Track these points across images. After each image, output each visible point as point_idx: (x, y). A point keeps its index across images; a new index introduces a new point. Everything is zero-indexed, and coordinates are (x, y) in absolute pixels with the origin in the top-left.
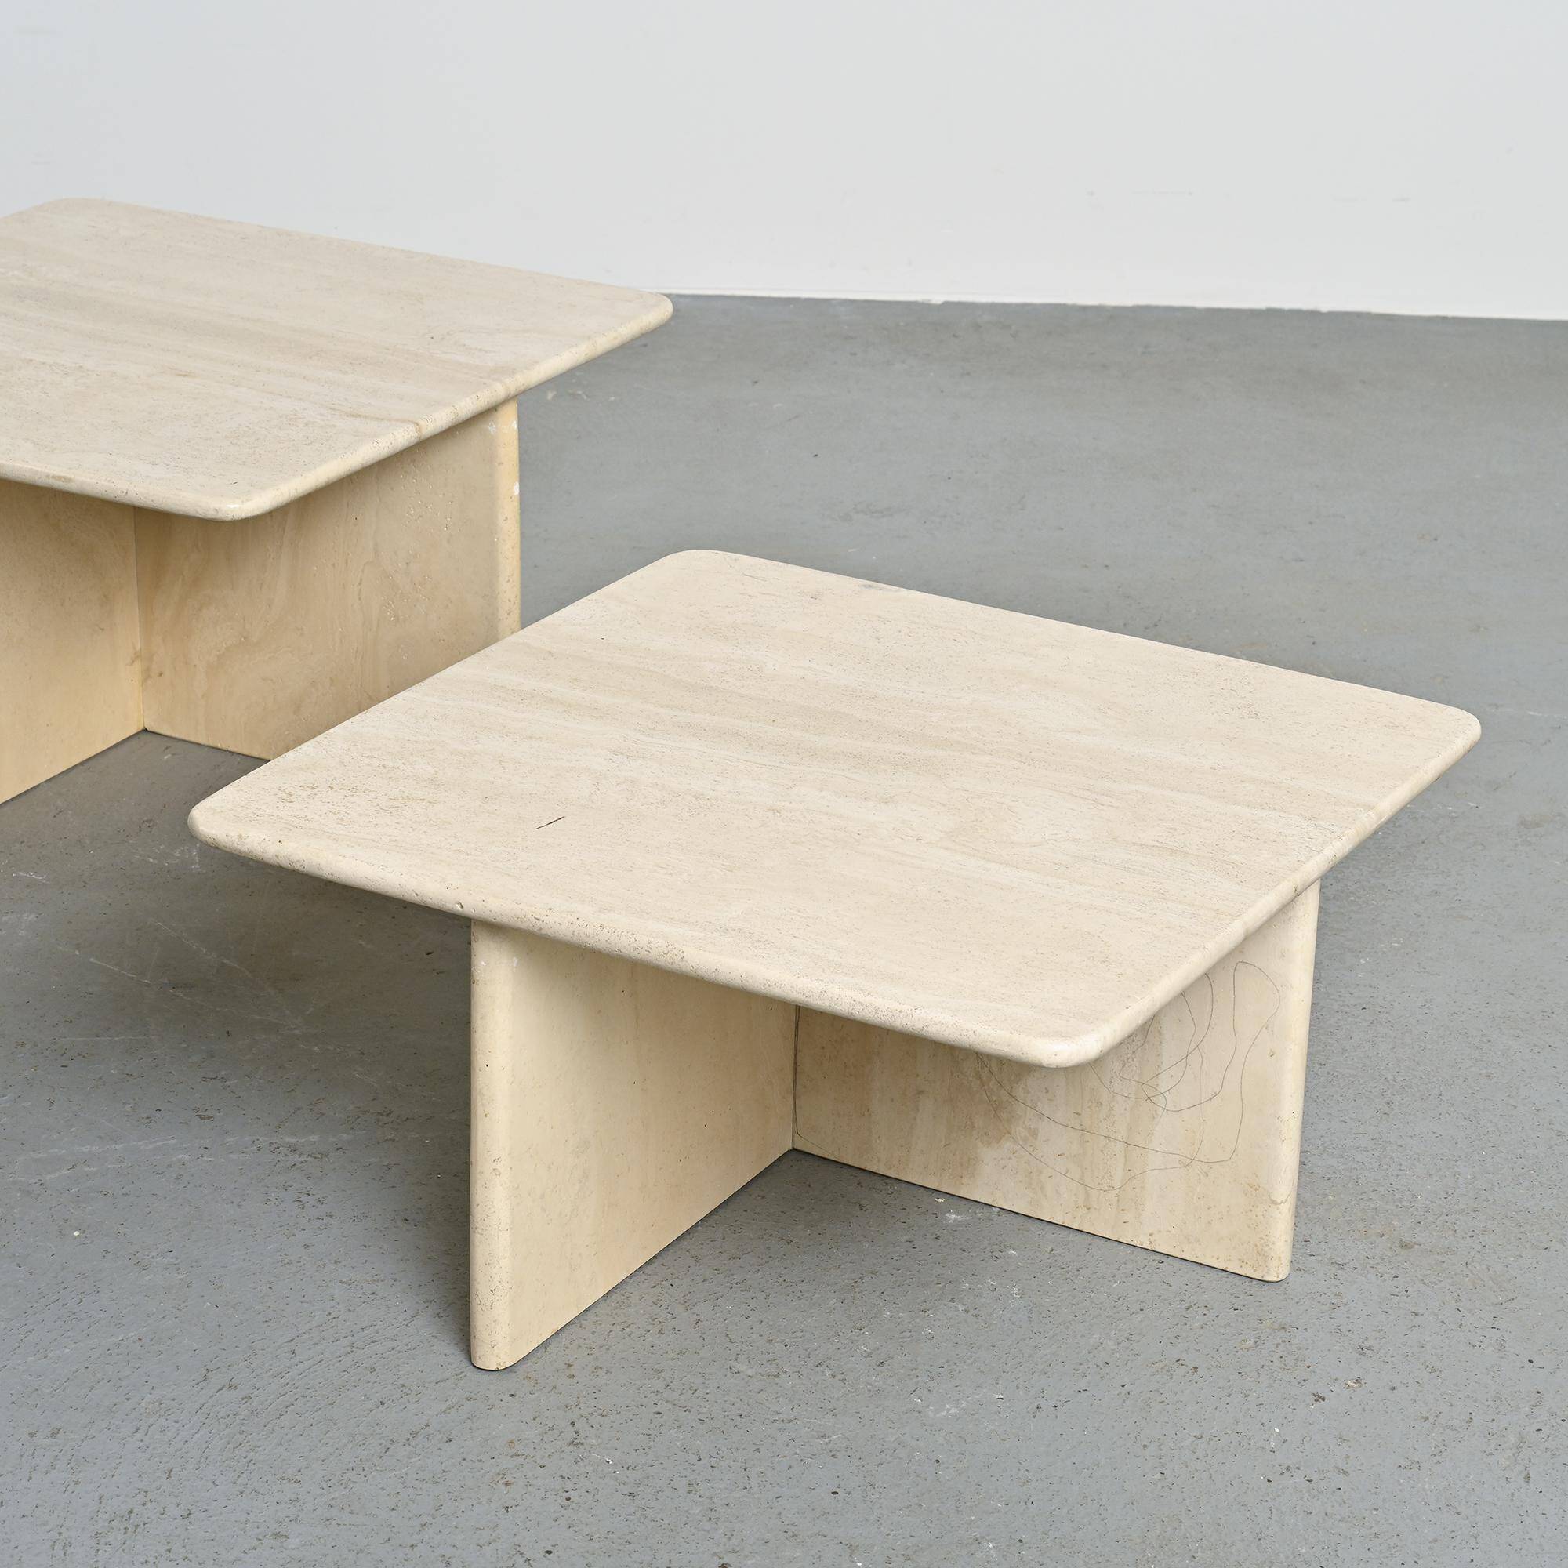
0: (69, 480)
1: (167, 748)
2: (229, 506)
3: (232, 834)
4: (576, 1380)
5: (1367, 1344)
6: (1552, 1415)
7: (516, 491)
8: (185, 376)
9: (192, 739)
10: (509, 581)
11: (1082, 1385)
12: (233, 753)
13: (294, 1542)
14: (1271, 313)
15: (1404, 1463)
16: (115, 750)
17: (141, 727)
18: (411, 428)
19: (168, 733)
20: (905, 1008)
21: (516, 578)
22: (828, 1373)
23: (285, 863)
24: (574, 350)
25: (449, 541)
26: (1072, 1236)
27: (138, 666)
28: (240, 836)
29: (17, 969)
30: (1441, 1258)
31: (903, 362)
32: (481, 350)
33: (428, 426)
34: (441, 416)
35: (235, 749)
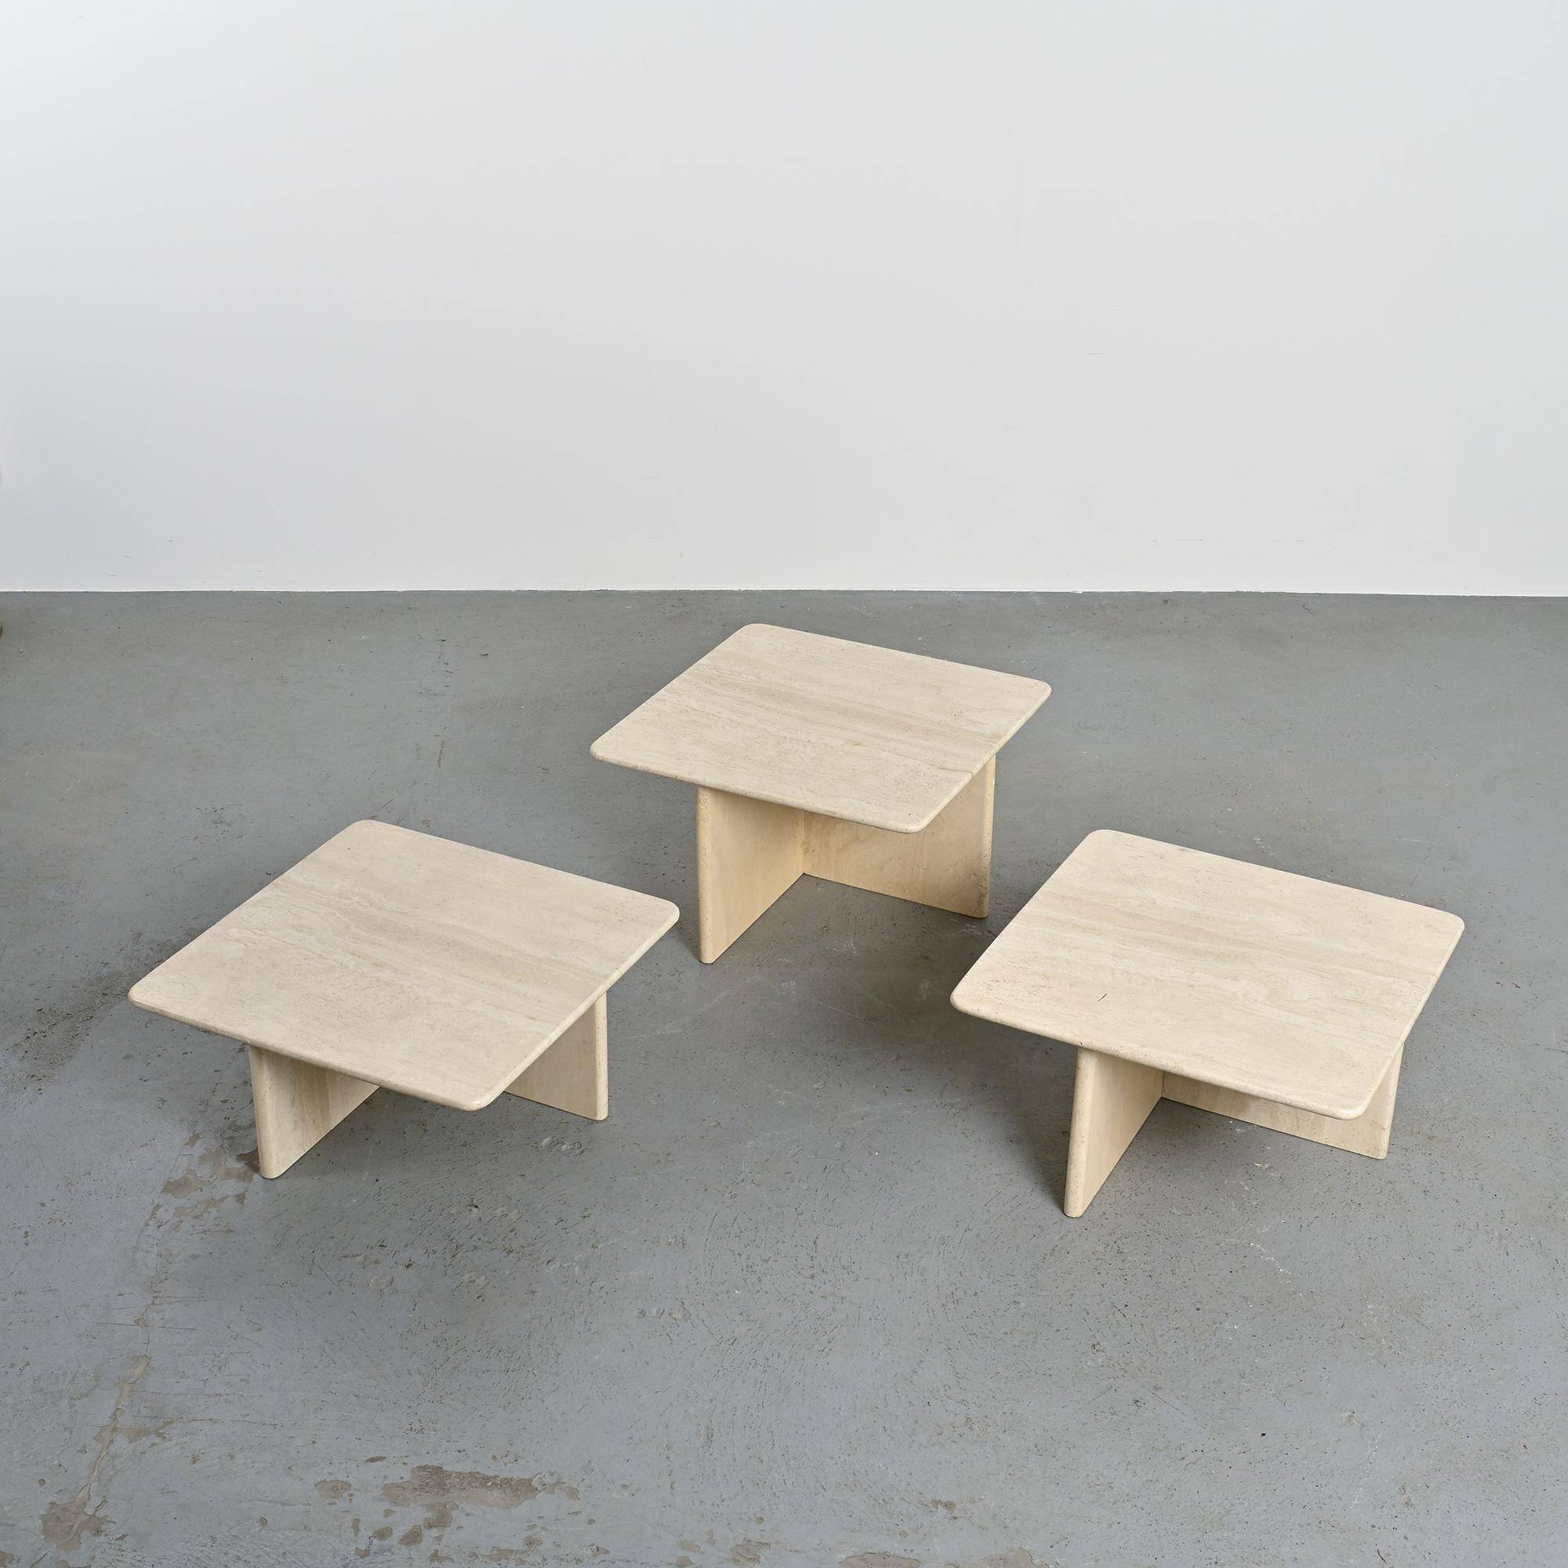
0: (835, 813)
1: (818, 884)
2: (911, 827)
4: (1109, 1220)
5: (1427, 1190)
6: (1511, 1222)
7: (994, 783)
8: (858, 745)
9: (828, 879)
11: (1316, 1215)
13: (1023, 1305)
14: (1238, 594)
15: (1456, 1249)
16: (794, 885)
17: (804, 873)
18: (970, 774)
19: (812, 875)
20: (1282, 1094)
21: (991, 820)
22: (1211, 1212)
23: (999, 1022)
26: (1291, 1139)
27: (803, 847)
30: (1446, 1144)
32: (980, 723)
33: (975, 771)
34: (979, 766)
35: (849, 885)
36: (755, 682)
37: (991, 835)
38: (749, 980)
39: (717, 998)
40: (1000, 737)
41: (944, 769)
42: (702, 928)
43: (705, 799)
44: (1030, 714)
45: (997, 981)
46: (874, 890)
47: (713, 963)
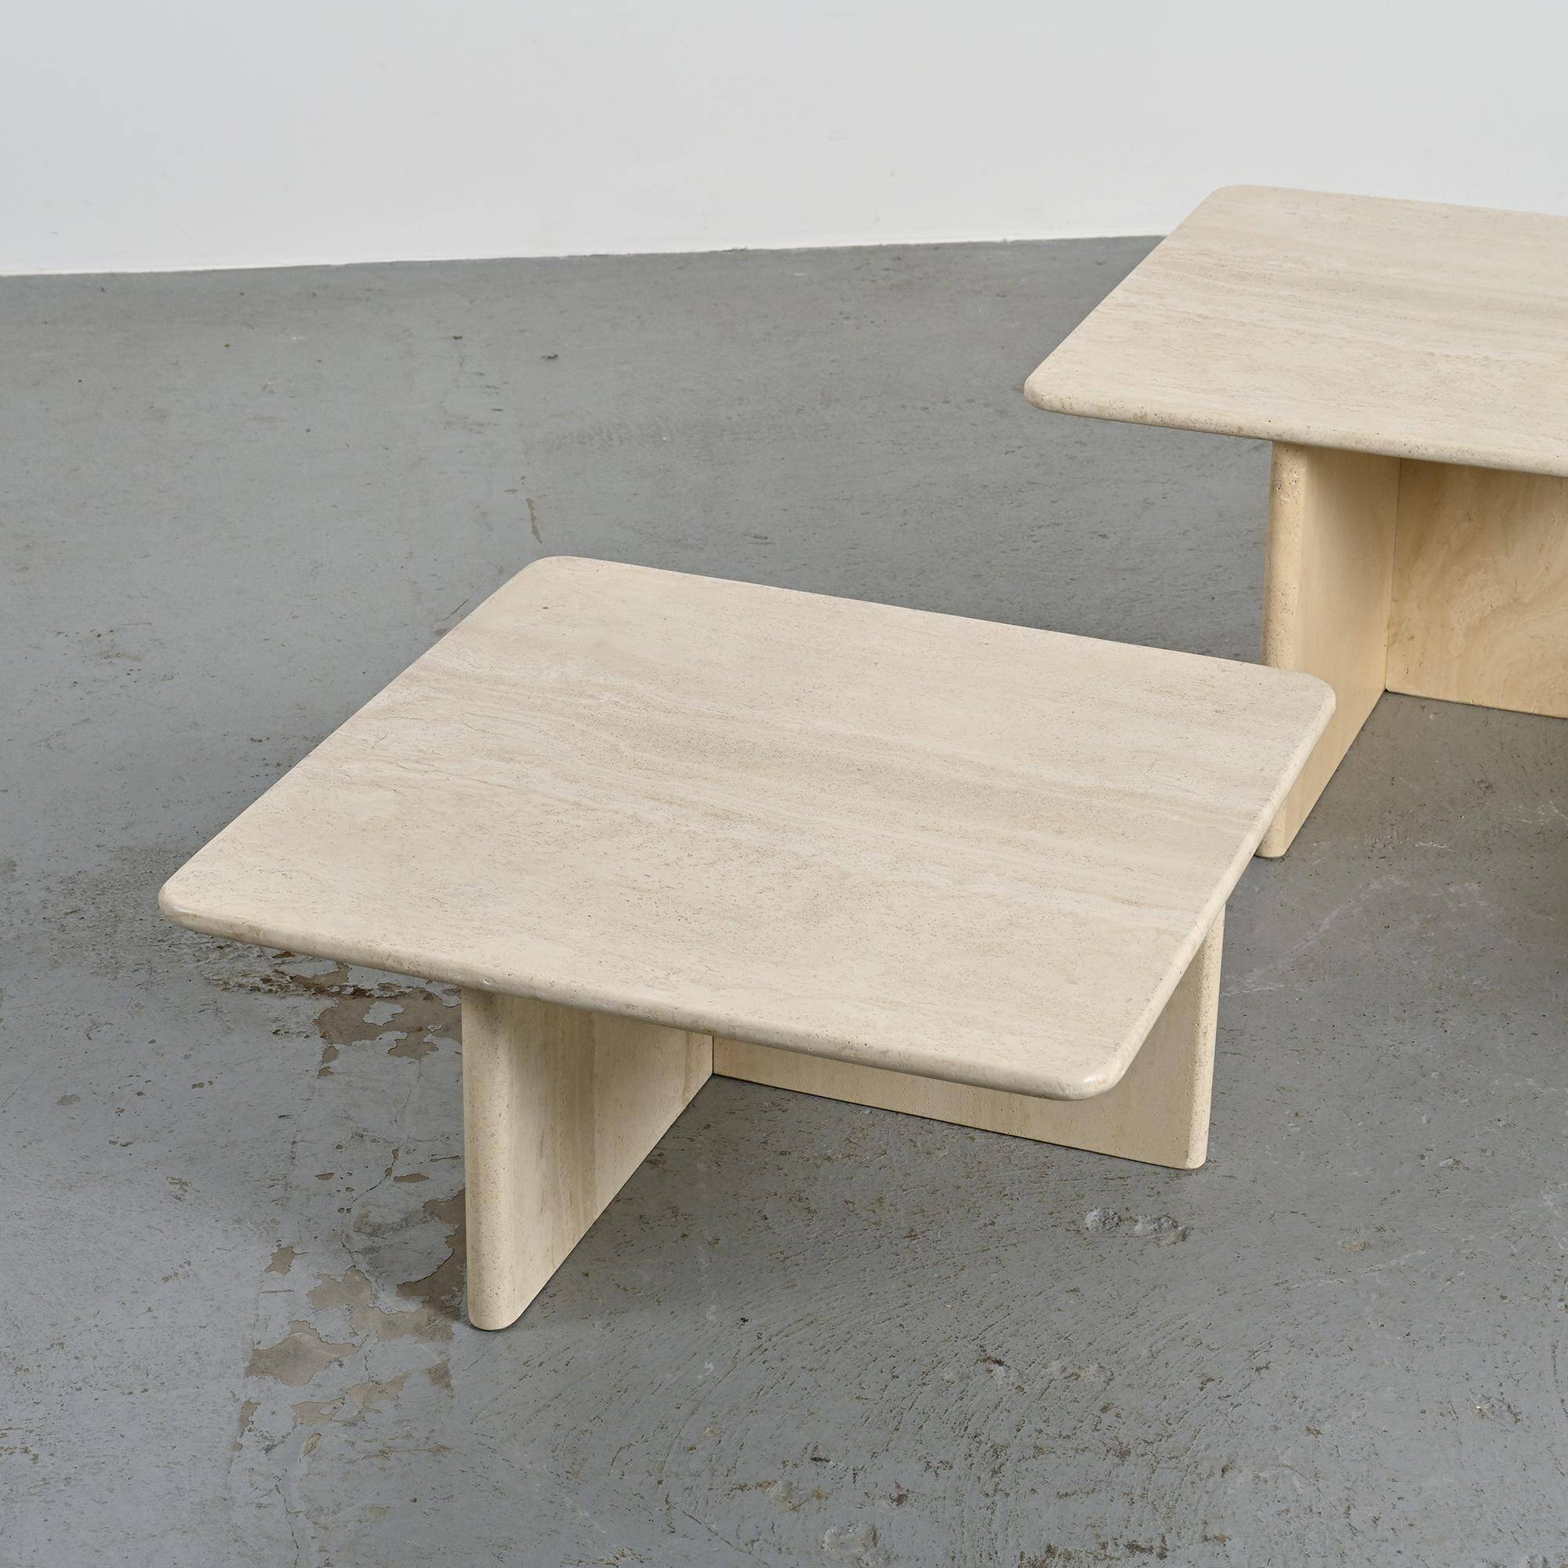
1: (1423, 708)
9: (1441, 697)
12: (1488, 708)
17: (1382, 690)
19: (1411, 693)
27: (1385, 633)
29: (1515, 940)
35: (1490, 705)
38: (1375, 886)
43: (1295, 478)
46: (1549, 711)
47: (1282, 858)
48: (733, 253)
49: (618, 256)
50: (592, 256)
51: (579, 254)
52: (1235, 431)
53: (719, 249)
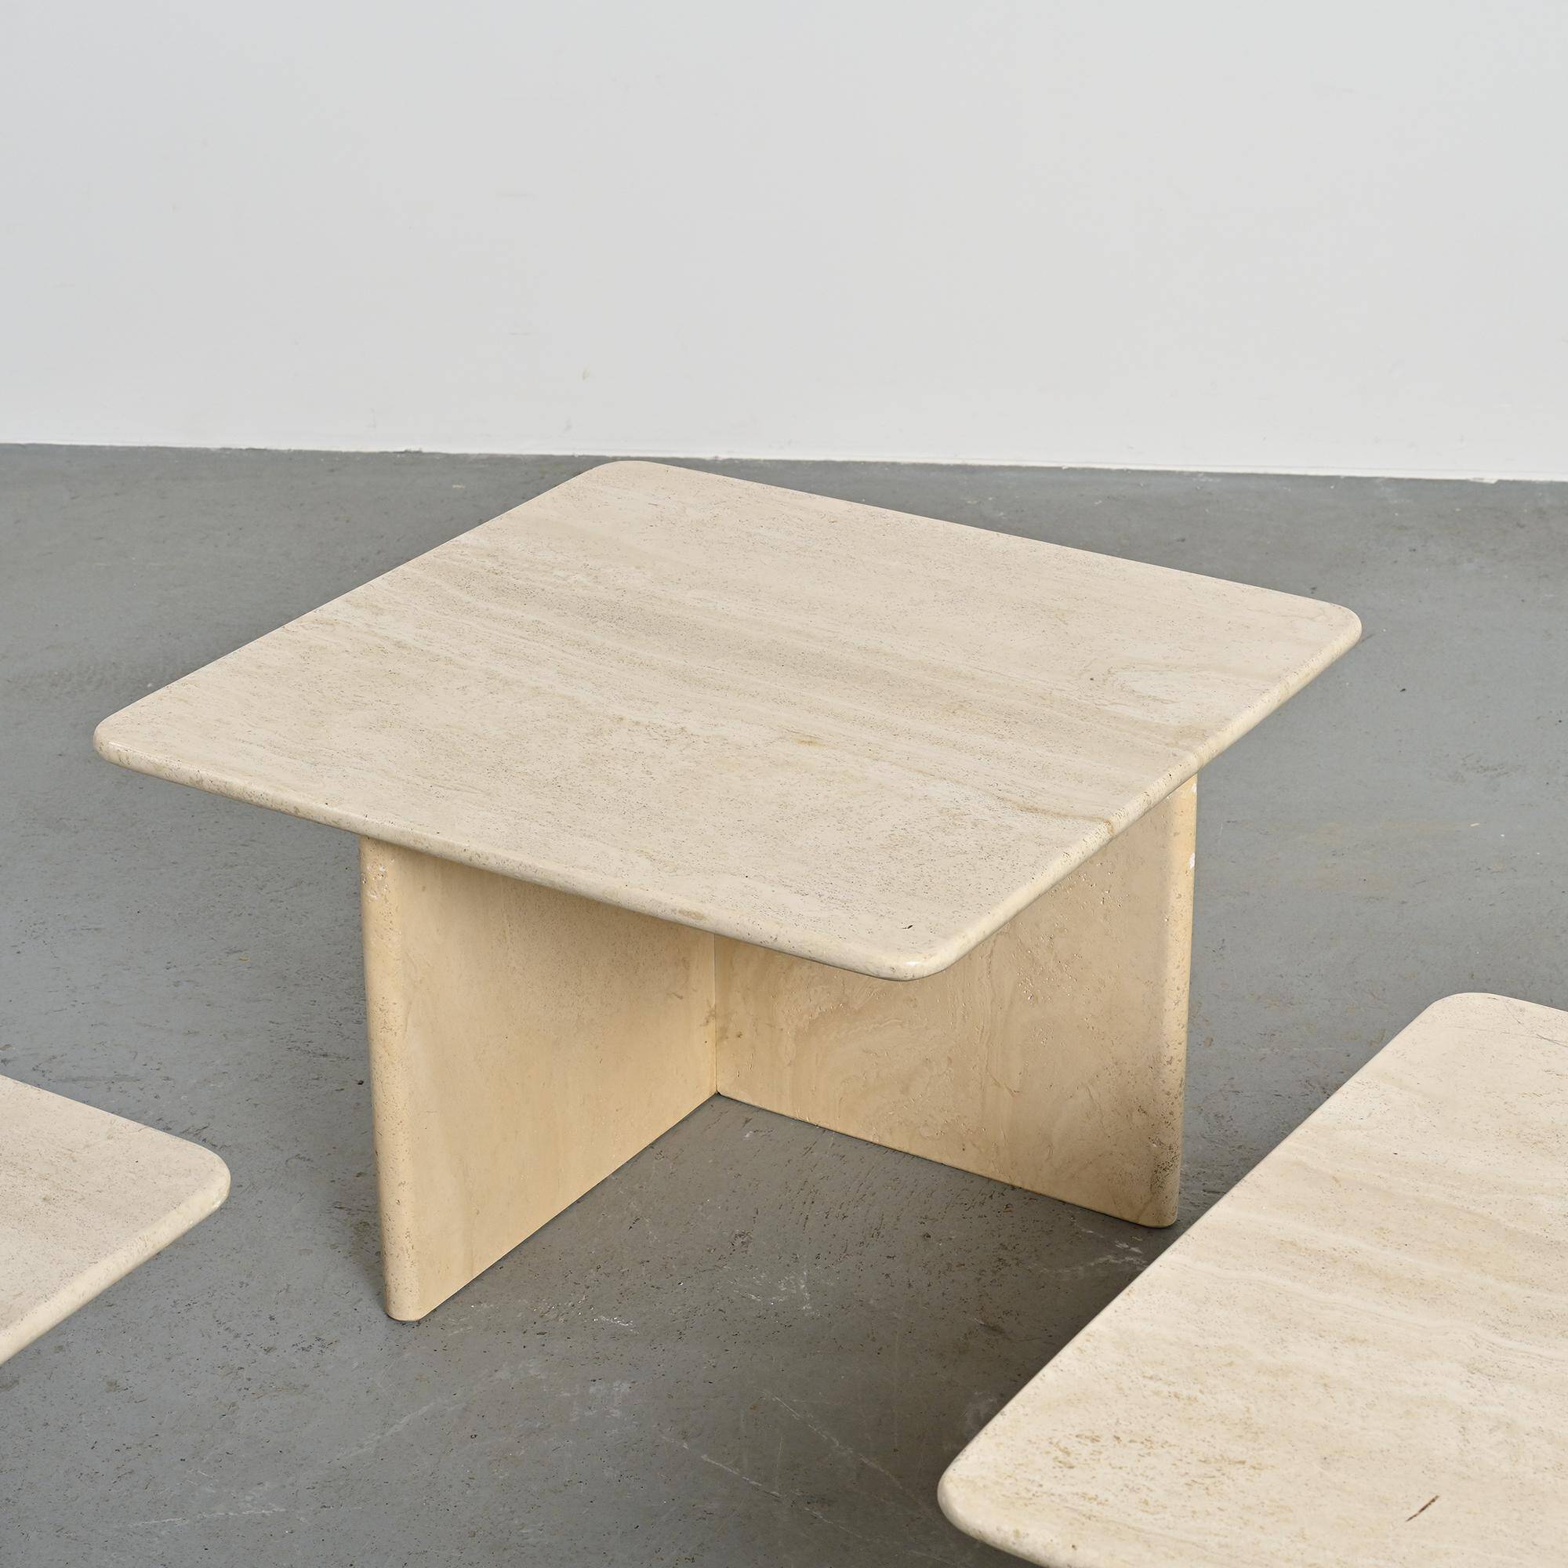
0: (700, 917)
1: (747, 1122)
2: (908, 963)
3: (1006, 1528)
7: (1192, 864)
8: (810, 743)
9: (775, 1111)
10: (1179, 966)
12: (825, 1129)
16: (686, 1122)
17: (714, 1091)
18: (1102, 828)
19: (745, 1100)
21: (1186, 965)
24: (1266, 698)
25: (1105, 918)
27: (712, 1025)
28: (1017, 1533)
29: (618, 1472)
31: (1470, 561)
32: (1155, 699)
33: (1120, 822)
34: (1134, 807)
35: (827, 1126)
36: (585, 587)
37: (1184, 1006)
38: (503, 1374)
39: (404, 1420)
40: (1203, 735)
41: (1033, 810)
42: (387, 1225)
43: (381, 871)
44: (1295, 682)
45: (1094, 1440)
46: (888, 1142)
47: (419, 1322)
48: (403, 455)
49: (277, 451)
50: (247, 450)
51: (233, 447)
52: (293, 811)
53: (391, 449)
